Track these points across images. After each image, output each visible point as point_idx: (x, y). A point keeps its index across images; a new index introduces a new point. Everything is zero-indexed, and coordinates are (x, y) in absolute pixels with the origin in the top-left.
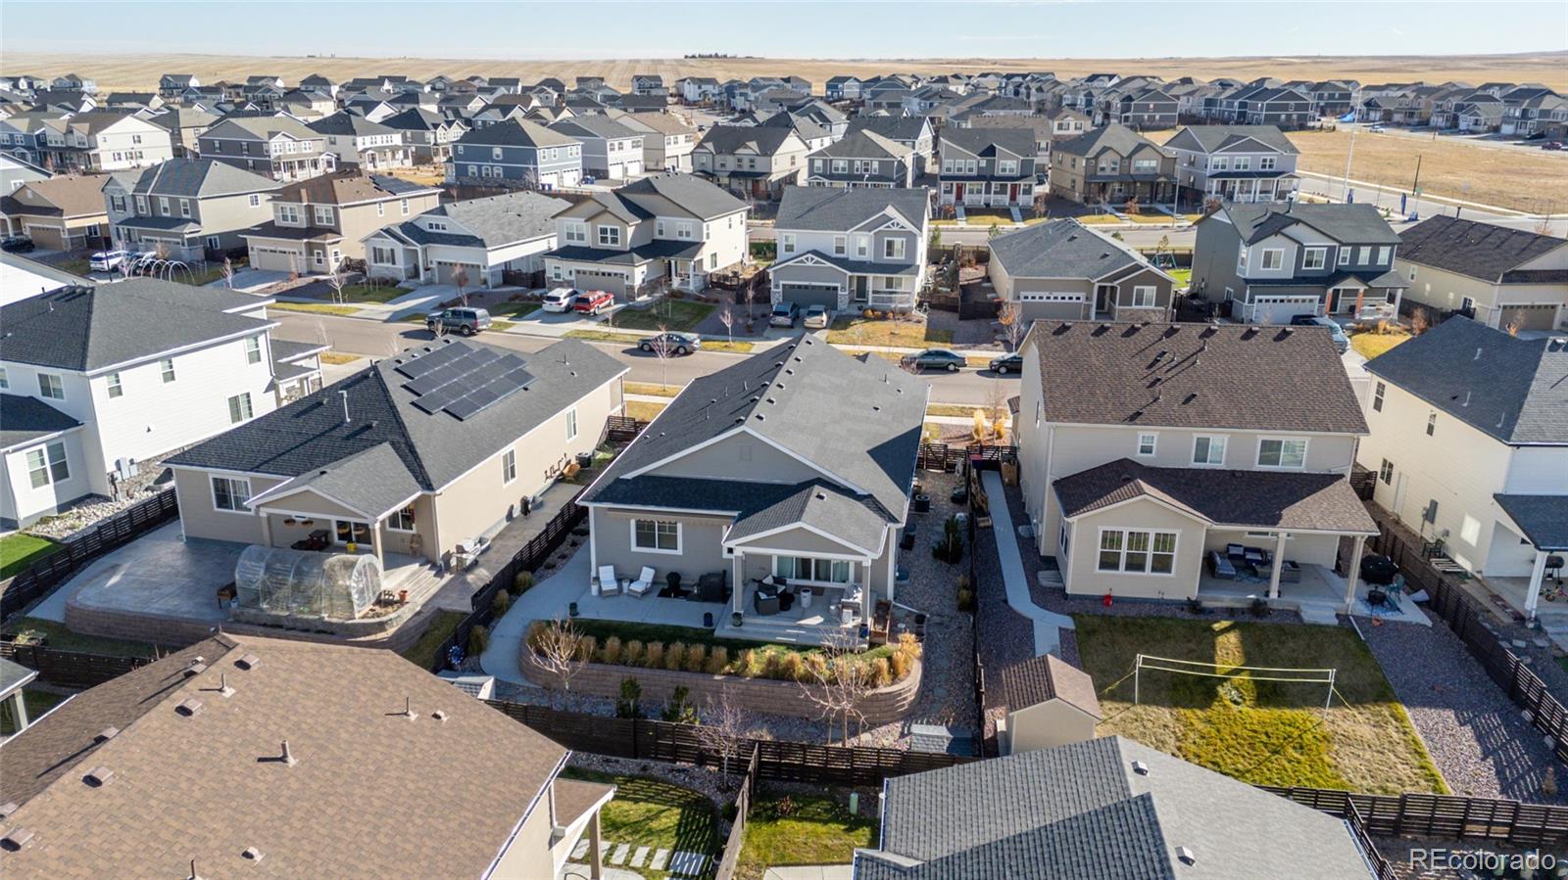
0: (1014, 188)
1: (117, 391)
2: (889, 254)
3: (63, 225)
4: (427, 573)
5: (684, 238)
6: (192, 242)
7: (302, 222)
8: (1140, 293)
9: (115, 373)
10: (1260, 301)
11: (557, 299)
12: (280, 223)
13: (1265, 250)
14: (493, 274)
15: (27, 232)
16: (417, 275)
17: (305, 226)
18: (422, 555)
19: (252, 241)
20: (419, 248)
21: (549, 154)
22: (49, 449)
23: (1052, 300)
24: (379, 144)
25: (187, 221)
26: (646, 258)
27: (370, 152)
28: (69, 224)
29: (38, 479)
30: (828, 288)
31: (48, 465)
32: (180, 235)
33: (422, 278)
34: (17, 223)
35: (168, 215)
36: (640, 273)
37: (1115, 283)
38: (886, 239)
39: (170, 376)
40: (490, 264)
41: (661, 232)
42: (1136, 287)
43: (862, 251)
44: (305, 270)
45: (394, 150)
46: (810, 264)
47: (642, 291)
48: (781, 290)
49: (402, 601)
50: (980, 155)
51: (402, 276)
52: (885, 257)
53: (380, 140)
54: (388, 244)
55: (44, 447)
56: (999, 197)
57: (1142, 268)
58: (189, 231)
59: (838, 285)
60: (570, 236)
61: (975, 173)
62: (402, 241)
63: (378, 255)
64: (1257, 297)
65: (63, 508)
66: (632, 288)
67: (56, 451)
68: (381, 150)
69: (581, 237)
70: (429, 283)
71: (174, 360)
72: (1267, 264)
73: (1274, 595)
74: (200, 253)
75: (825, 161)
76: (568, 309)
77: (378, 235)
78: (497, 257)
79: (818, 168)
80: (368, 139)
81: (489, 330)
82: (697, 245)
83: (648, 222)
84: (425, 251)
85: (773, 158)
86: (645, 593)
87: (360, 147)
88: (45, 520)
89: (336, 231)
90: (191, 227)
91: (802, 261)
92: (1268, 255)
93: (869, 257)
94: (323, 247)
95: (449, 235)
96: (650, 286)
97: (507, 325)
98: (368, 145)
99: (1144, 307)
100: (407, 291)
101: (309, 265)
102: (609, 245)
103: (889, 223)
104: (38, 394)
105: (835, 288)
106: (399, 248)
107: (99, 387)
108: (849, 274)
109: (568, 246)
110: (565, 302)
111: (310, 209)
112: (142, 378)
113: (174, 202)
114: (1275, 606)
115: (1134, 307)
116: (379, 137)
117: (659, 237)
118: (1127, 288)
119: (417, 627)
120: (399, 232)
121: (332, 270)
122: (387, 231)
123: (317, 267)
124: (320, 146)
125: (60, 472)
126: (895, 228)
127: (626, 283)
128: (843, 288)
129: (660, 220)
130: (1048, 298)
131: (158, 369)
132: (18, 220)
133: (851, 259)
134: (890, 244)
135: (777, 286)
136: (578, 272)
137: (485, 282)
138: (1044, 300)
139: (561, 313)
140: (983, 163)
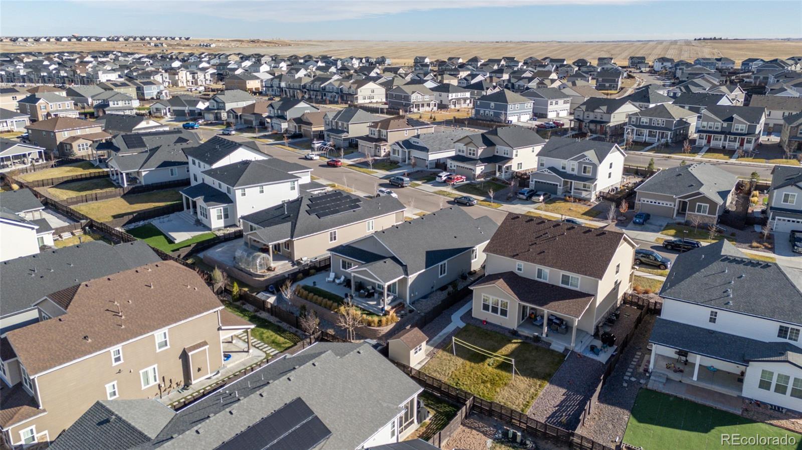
0: (743, 140)
1: (244, 194)
2: (584, 172)
3: (311, 128)
4: (290, 264)
5: (506, 156)
6: (345, 140)
7: (376, 136)
8: (700, 207)
9: (244, 189)
10: (779, 220)
11: (441, 177)
12: (370, 136)
13: (784, 193)
14: (430, 164)
15: (302, 131)
16: (405, 161)
17: (377, 137)
18: (290, 259)
19: (360, 142)
20: (406, 150)
21: (514, 107)
22: (224, 209)
23: (657, 204)
24: (459, 97)
25: (344, 132)
26: (483, 163)
27: (454, 100)
28: (314, 129)
29: (219, 217)
30: (554, 185)
31: (222, 214)
32: (341, 137)
33: (407, 162)
34: (300, 127)
35: (340, 129)
36: (479, 169)
37: (686, 200)
38: (583, 165)
39: (262, 192)
40: (430, 159)
41: (497, 152)
42: (698, 204)
43: (573, 170)
44: (373, 154)
45: (465, 99)
46: (546, 173)
47: (479, 176)
48: (534, 183)
49: (274, 270)
50: (723, 121)
51: (400, 161)
52: (583, 174)
53: (460, 95)
54: (397, 148)
55: (222, 208)
56: (732, 144)
57: (701, 194)
58: (344, 136)
59: (558, 184)
60: (459, 151)
61: (719, 130)
62: (402, 147)
63: (394, 151)
64: (777, 217)
65: (226, 227)
66: (475, 175)
67: (225, 210)
68: (459, 100)
69: (463, 151)
70: (409, 164)
71: (264, 187)
72: (786, 201)
73: (544, 335)
74: (347, 144)
75: (637, 118)
76: (445, 181)
77: (394, 144)
78: (433, 157)
79: (633, 122)
80: (454, 94)
81: (409, 186)
82: (509, 159)
83: (491, 148)
84: (409, 152)
85: (612, 115)
86: (339, 284)
87: (450, 98)
88: (219, 230)
89: (386, 140)
90: (345, 134)
91: (543, 171)
92: (787, 196)
93: (575, 173)
94: (380, 146)
95: (419, 146)
96: (484, 174)
97: (419, 185)
98: (454, 97)
99: (701, 214)
100: (400, 167)
101: (375, 153)
102: (471, 156)
103: (585, 159)
104: (226, 192)
105: (557, 185)
106: (400, 149)
107: (238, 193)
108: (563, 179)
109: (458, 155)
110: (444, 178)
111: (379, 131)
112: (252, 191)
113: (343, 124)
114: (544, 340)
115: (696, 213)
116: (459, 94)
117: (496, 154)
118: (693, 203)
119: (274, 279)
120: (401, 143)
121: (382, 155)
122: (398, 143)
123: (377, 154)
124: (433, 97)
125: (226, 216)
126: (587, 161)
127: (473, 173)
128: (560, 186)
129: (498, 147)
130: (655, 203)
131: (258, 189)
132: (300, 126)
133: (568, 172)
134: (585, 168)
135: (532, 181)
136: (457, 166)
137: (427, 166)
138: (653, 203)
139: (442, 183)
140: (725, 125)
